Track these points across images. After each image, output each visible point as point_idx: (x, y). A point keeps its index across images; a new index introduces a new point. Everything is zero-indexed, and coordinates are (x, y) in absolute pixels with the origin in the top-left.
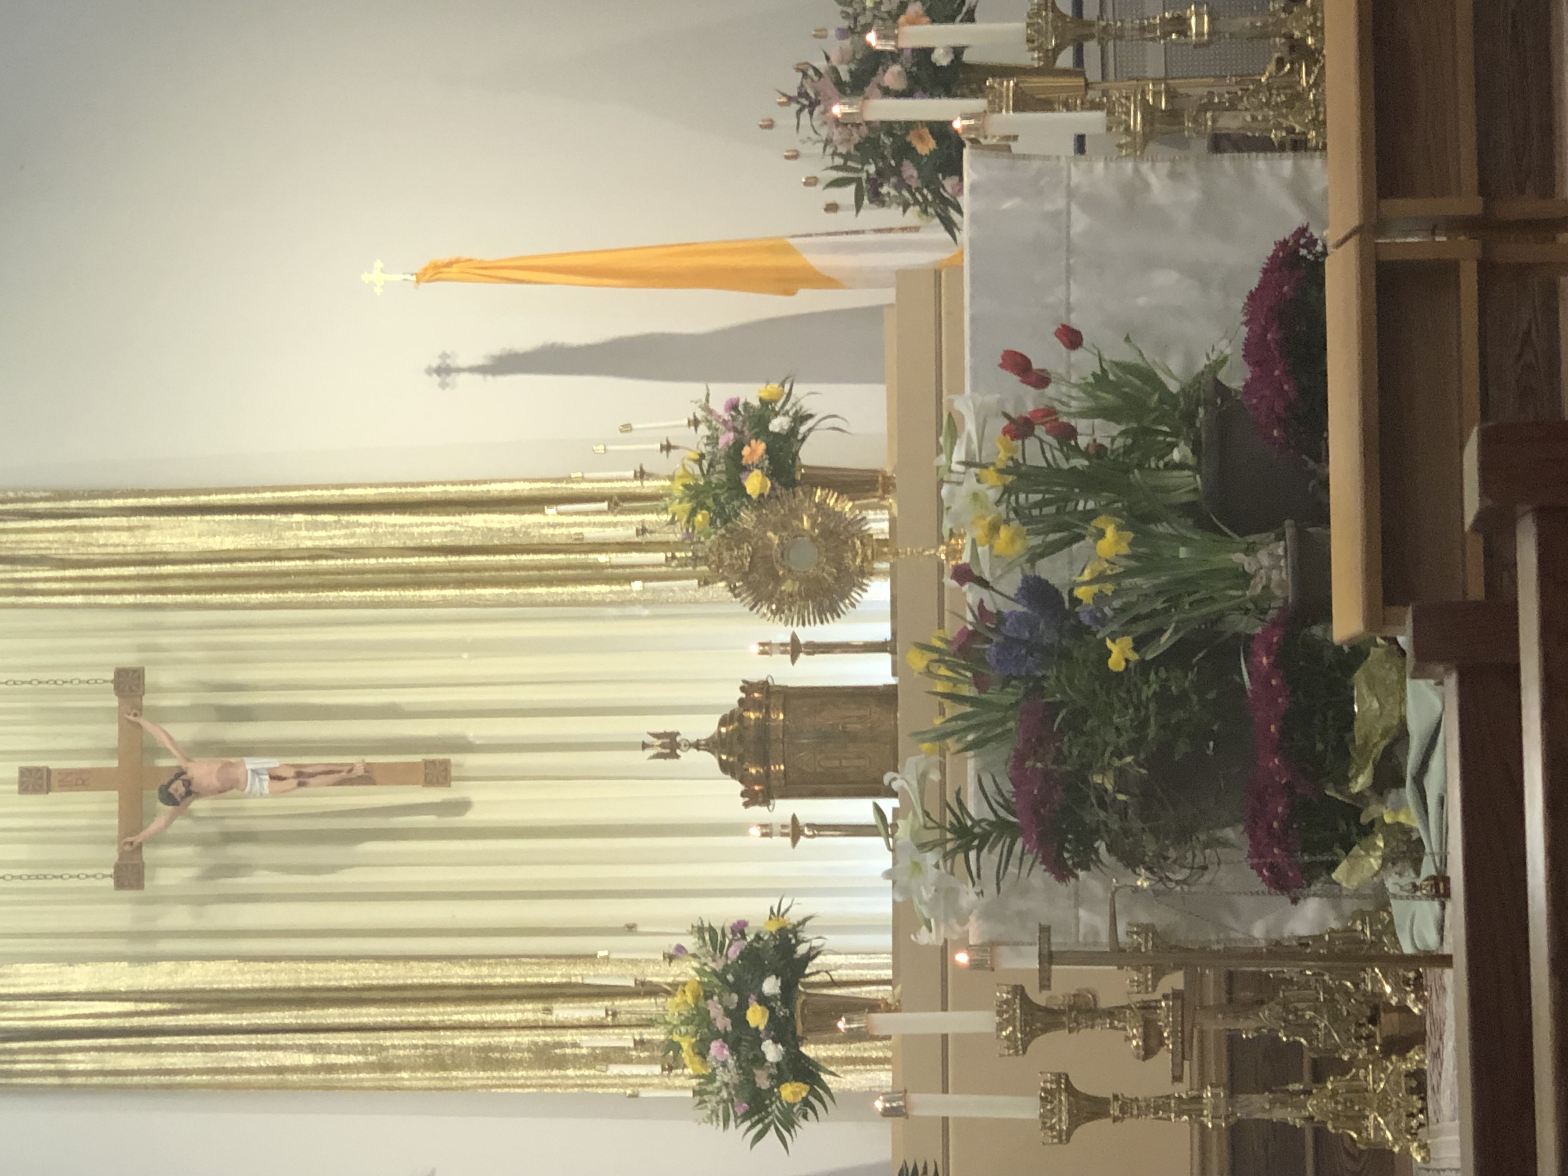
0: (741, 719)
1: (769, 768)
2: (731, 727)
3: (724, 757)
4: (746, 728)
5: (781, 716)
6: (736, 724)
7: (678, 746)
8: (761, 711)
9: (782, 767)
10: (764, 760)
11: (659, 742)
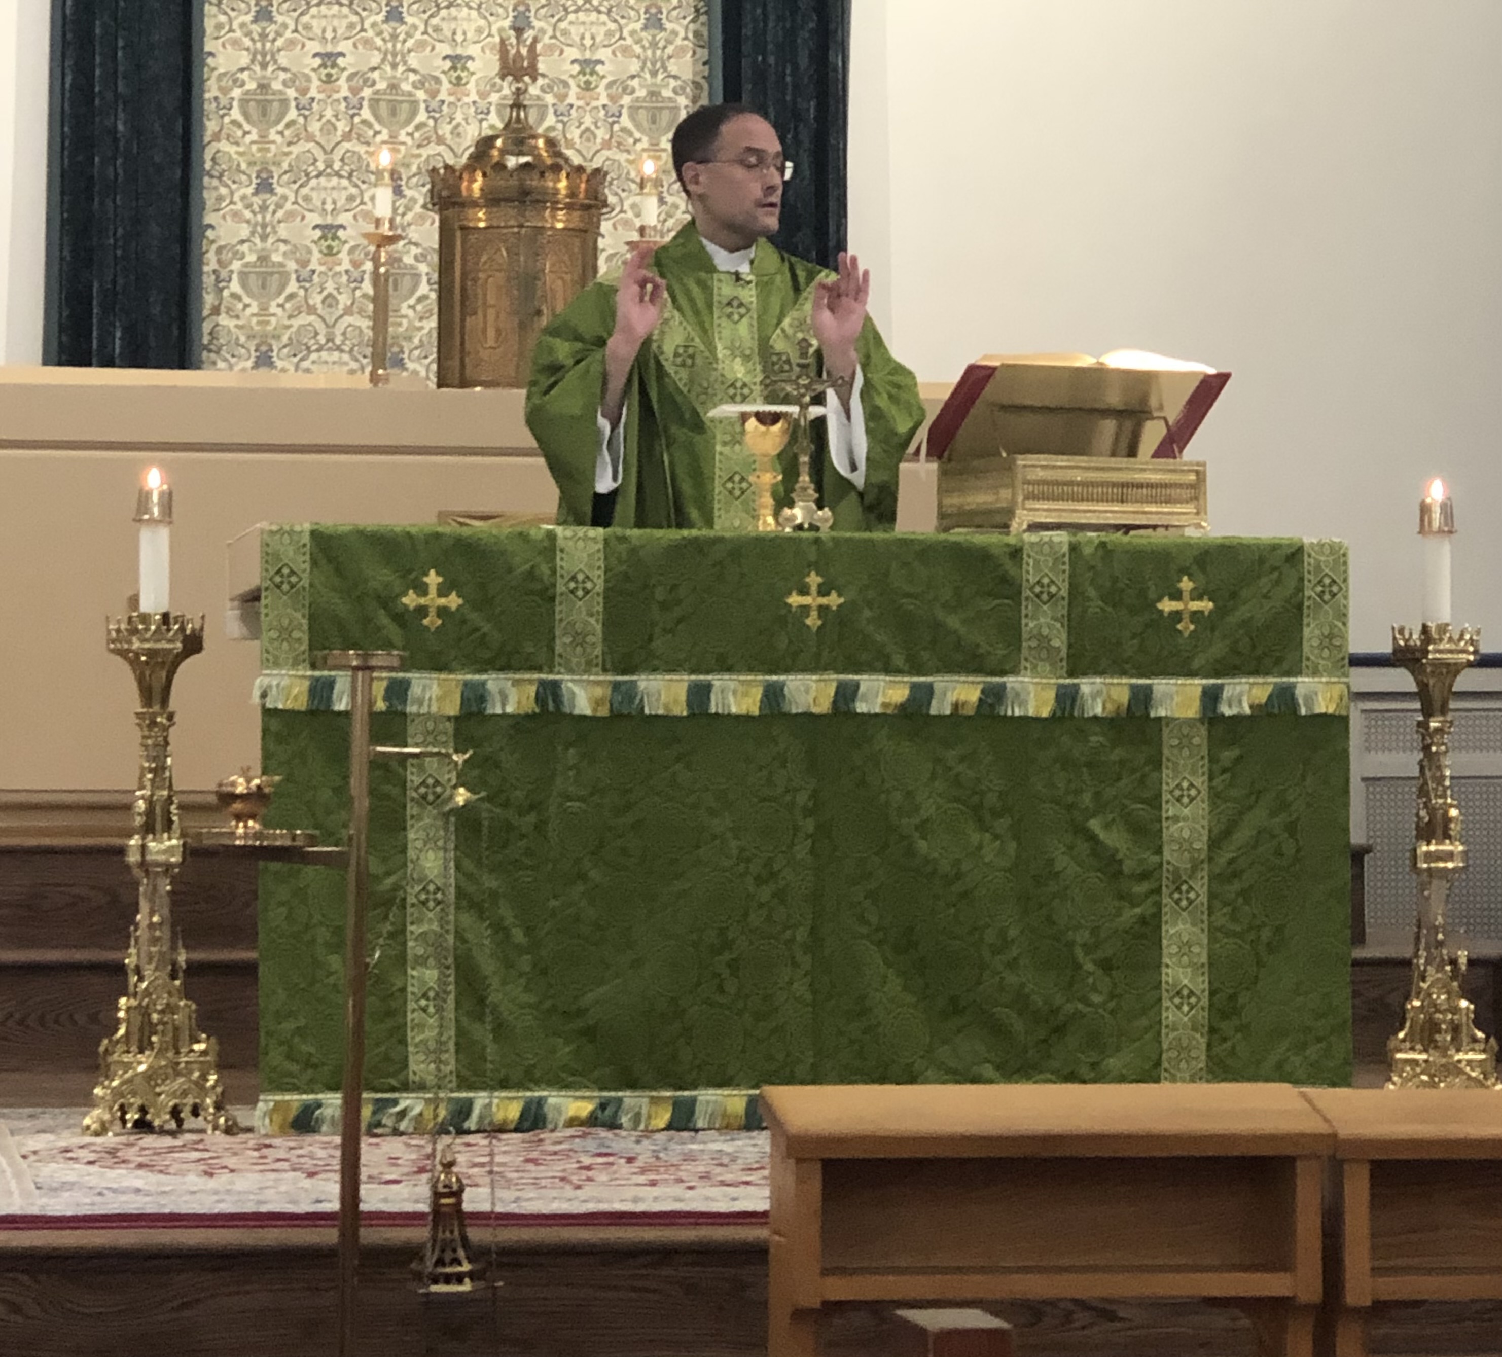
0: (556, 169)
1: (481, 207)
2: (545, 154)
3: (499, 143)
4: (542, 174)
5: (560, 225)
6: (549, 162)
7: (518, 79)
8: (567, 196)
9: (482, 225)
10: (492, 200)
11: (524, 51)
